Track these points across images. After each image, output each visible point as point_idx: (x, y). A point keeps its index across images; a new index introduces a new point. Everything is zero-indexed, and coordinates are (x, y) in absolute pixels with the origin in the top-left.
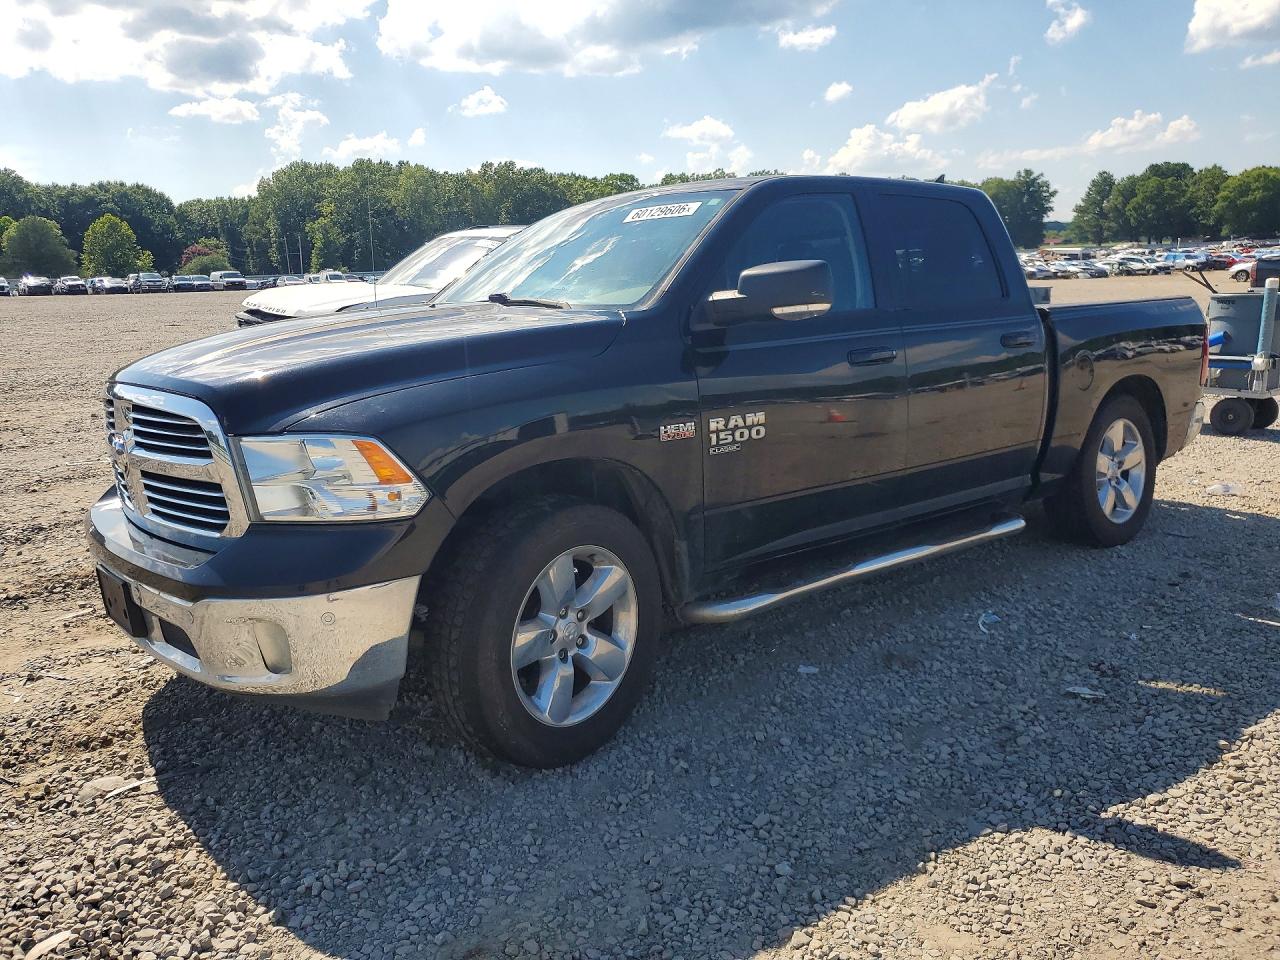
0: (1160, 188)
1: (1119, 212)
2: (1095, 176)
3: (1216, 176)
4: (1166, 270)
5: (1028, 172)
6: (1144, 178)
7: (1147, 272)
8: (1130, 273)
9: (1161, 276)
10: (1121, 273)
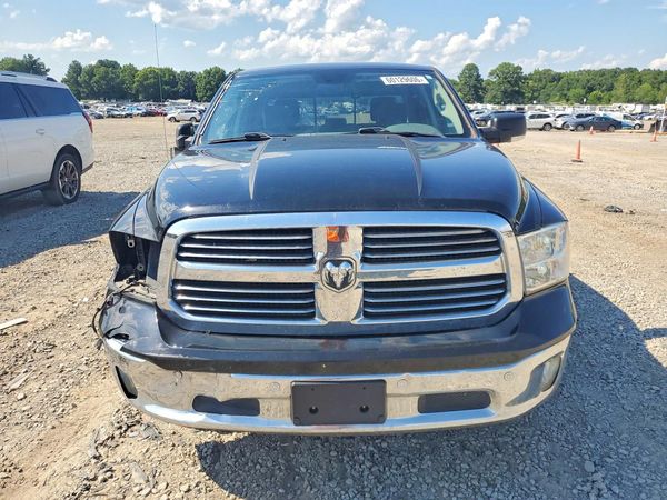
0: (107, 73)
1: (88, 84)
2: (71, 63)
3: (131, 70)
4: (130, 116)
5: (31, 57)
6: (97, 66)
7: (121, 117)
8: (113, 116)
9: (128, 119)
10: (109, 117)
